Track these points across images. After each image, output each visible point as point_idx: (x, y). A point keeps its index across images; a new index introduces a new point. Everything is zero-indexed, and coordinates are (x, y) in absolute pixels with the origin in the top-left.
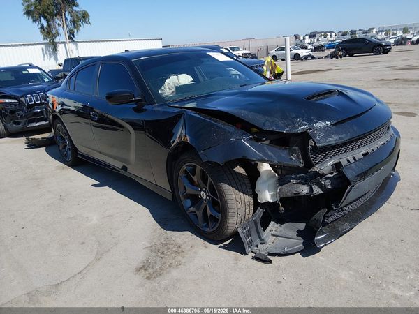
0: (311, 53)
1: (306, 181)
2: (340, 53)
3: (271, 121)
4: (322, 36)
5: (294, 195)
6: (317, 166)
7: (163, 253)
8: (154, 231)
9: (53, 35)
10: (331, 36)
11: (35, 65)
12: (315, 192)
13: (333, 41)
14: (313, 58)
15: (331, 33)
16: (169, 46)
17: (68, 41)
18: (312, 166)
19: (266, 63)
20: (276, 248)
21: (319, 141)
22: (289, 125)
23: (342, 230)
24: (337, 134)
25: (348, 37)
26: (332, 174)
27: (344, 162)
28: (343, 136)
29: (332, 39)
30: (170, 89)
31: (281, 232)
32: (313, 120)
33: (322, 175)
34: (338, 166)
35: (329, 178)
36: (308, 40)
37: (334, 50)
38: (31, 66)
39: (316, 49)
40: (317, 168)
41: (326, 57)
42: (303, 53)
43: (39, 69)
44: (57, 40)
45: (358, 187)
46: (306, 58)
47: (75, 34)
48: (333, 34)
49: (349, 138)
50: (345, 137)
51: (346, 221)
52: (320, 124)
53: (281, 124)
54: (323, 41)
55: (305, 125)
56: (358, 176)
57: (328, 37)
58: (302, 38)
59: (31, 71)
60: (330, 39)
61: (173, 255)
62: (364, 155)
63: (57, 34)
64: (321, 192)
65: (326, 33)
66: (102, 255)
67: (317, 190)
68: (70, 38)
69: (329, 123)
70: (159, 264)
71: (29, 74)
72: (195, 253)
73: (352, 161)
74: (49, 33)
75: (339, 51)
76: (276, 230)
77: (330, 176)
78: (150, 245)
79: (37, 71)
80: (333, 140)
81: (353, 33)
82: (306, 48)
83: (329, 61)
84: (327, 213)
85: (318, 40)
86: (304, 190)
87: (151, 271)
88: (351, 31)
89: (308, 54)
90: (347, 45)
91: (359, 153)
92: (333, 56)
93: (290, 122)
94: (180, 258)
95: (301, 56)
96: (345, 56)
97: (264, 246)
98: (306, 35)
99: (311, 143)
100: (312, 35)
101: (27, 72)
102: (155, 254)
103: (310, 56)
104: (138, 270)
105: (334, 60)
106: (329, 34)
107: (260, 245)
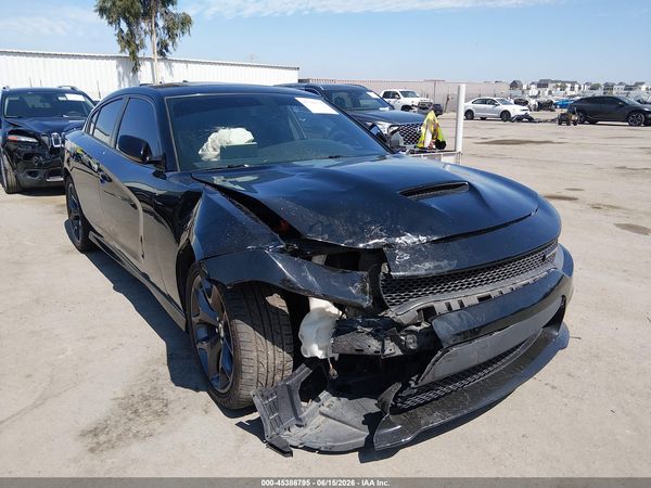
0: (529, 112)
1: (377, 331)
2: (574, 118)
3: (326, 224)
4: (557, 86)
5: (356, 353)
6: (393, 308)
7: (136, 412)
8: (142, 374)
9: (137, 45)
10: (572, 89)
11: (79, 88)
12: (387, 352)
13: (573, 96)
14: (531, 120)
15: (573, 83)
16: (307, 81)
17: (157, 57)
18: (386, 308)
19: (425, 122)
20: (317, 438)
21: (397, 266)
22: (355, 233)
23: (426, 424)
24: (435, 258)
25: (599, 93)
26: (418, 325)
27: (440, 307)
28: (444, 263)
29: (573, 93)
30: (215, 150)
31: (335, 410)
32: (398, 231)
33: (400, 327)
34: (428, 313)
35: (412, 332)
36: (534, 91)
37: (565, 111)
38: (74, 91)
39: (542, 106)
40: (391, 313)
41: (553, 121)
42: (516, 110)
43: (84, 95)
44: (140, 54)
45: (456, 353)
46: (519, 119)
47: (170, 48)
48: (577, 86)
49: (452, 268)
50: (446, 266)
51: (438, 408)
52: (408, 239)
53: (341, 231)
54: (557, 96)
55: (382, 237)
56: (458, 334)
57: (568, 89)
58: (525, 87)
59: (71, 97)
60: (570, 93)
61: (150, 418)
62: (480, 299)
63: (143, 46)
64: (399, 352)
65: (564, 82)
66: (45, 399)
67: (392, 349)
68: (161, 53)
69: (423, 239)
70: (121, 429)
71: (68, 101)
72: (185, 419)
73: (455, 306)
74: (129, 42)
75: (574, 113)
76: (328, 406)
77: (414, 328)
78: (123, 396)
79: (80, 98)
80: (424, 268)
81: (609, 87)
82: (526, 103)
83: (555, 127)
84: (401, 391)
85: (550, 93)
86: (373, 345)
87: (102, 438)
88: (606, 85)
89: (523, 113)
90: (587, 105)
91: (471, 296)
92: (563, 120)
93: (357, 230)
94: (158, 424)
95: (512, 115)
96: (583, 123)
97: (302, 431)
98: (533, 83)
99: (385, 269)
100: (542, 85)
101: (64, 99)
102: (124, 412)
103: (526, 116)
104: (84, 434)
105: (564, 127)
106: (569, 85)
107: (295, 429)
